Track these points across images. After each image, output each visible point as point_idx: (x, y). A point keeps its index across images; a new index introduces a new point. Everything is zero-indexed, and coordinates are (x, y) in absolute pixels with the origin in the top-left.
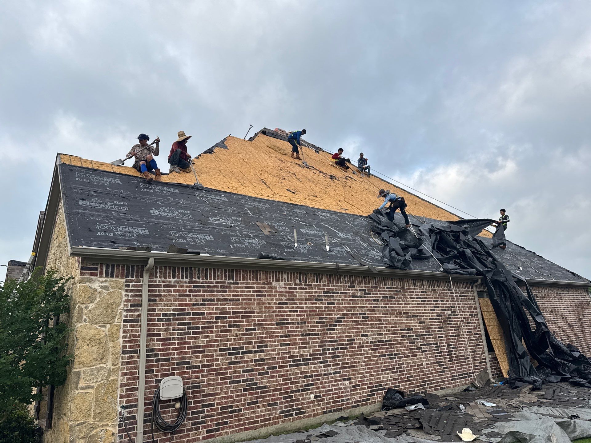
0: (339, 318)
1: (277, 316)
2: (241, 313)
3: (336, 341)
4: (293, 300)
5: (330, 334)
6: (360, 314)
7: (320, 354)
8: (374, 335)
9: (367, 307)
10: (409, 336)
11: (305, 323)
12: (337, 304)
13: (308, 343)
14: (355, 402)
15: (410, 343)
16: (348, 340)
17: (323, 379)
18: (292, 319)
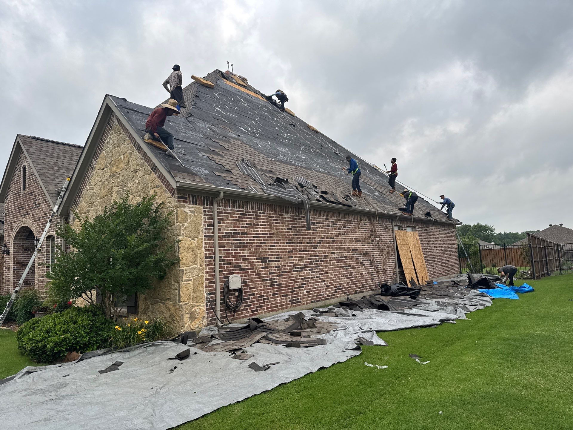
0: (320, 241)
1: (286, 237)
2: (267, 234)
3: (318, 256)
4: (295, 227)
5: (315, 251)
6: (331, 238)
7: (310, 264)
8: (338, 253)
9: (335, 234)
10: (357, 254)
11: (301, 243)
12: (319, 231)
13: (303, 257)
14: (327, 296)
15: (357, 259)
16: (324, 256)
17: (311, 280)
18: (295, 240)
